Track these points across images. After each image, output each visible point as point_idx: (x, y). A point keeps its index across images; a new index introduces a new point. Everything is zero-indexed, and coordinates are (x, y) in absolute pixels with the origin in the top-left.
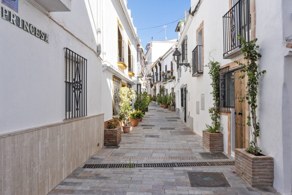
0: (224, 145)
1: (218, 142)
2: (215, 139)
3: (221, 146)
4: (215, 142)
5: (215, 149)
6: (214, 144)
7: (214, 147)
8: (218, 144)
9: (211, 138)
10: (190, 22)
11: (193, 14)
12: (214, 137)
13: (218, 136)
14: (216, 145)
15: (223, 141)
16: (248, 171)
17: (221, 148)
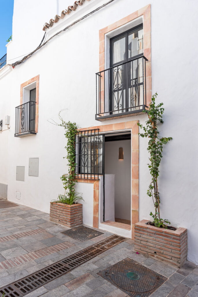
0: (83, 217)
1: (78, 214)
2: (75, 211)
3: (81, 219)
4: (75, 215)
5: (76, 223)
6: (74, 218)
7: (74, 221)
8: (78, 217)
9: (72, 211)
10: (5, 74)
11: (15, 65)
12: (75, 209)
13: (78, 207)
14: (76, 218)
15: (82, 212)
16: (170, 250)
17: (80, 220)
